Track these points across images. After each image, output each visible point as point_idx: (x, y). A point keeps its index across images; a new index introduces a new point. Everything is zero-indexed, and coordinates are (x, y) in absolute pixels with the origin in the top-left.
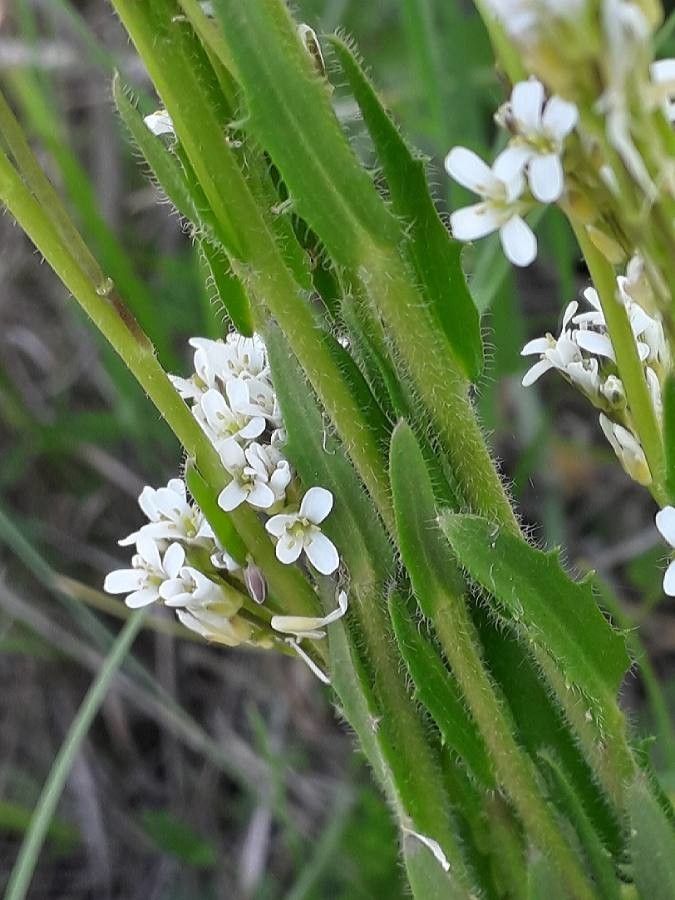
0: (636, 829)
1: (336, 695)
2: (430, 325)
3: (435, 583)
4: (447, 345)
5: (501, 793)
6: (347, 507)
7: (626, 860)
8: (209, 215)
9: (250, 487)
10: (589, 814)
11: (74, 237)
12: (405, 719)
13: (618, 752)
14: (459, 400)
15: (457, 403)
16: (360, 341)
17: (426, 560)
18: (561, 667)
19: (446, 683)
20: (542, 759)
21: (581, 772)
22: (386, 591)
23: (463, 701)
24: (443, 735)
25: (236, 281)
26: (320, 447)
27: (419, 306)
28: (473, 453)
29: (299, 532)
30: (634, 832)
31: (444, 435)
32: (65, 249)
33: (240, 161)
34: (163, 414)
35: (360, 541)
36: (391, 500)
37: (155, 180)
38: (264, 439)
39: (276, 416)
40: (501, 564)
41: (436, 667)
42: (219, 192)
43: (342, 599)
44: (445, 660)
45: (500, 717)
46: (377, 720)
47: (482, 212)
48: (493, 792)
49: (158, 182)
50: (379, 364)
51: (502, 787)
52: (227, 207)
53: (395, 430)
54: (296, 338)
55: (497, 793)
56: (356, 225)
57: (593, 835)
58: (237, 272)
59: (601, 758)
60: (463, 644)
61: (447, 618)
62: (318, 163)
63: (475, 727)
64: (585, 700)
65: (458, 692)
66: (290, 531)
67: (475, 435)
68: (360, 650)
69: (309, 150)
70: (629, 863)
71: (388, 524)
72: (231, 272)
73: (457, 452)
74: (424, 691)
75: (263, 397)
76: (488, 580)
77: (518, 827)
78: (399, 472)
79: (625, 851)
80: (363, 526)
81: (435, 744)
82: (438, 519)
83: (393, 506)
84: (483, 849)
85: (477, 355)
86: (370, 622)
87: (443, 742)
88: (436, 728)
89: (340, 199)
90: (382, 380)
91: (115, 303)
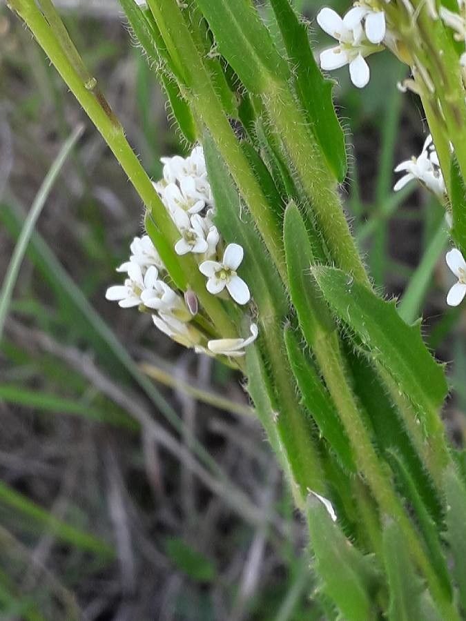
0: (449, 504)
1: (251, 399)
2: (310, 139)
3: (315, 321)
4: (322, 155)
5: (361, 477)
6: (256, 262)
7: (444, 528)
8: (166, 53)
9: (193, 242)
10: (421, 494)
11: (70, 47)
12: (295, 416)
13: (440, 450)
14: (330, 193)
15: (328, 194)
16: (266, 148)
17: (308, 303)
18: (397, 381)
19: (323, 395)
20: (390, 454)
21: (415, 463)
22: (283, 328)
23: (334, 408)
24: (321, 431)
25: (184, 103)
26: (237, 219)
27: (303, 124)
28: (339, 230)
29: (223, 275)
30: (449, 508)
31: (319, 216)
32: (65, 55)
33: (186, 18)
34: (130, 178)
35: (264, 286)
36: (284, 258)
37: (132, 30)
38: (203, 213)
39: (211, 199)
40: (355, 305)
41: (316, 382)
42: (173, 40)
43: (254, 329)
44: (322, 378)
45: (359, 421)
46: (277, 414)
47: (339, 51)
48: (355, 475)
49: (133, 31)
50: (278, 165)
51: (361, 472)
52: (178, 51)
53: (287, 208)
54: (222, 143)
55: (358, 476)
56: (259, 63)
57: (423, 510)
58: (184, 96)
59: (427, 454)
60: (334, 366)
61: (324, 347)
62: (233, 18)
63: (342, 428)
64: (413, 406)
65: (331, 402)
66: (218, 274)
67: (339, 218)
68: (266, 366)
69: (228, 10)
70: (446, 530)
71: (284, 278)
72: (181, 96)
73: (327, 228)
74: (308, 398)
75: (204, 188)
76: (346, 314)
77: (374, 504)
78: (289, 238)
79: (444, 522)
80: (266, 275)
81: (316, 436)
82: (311, 268)
83: (286, 262)
84: (352, 519)
85: (342, 162)
86: (272, 345)
87: (320, 436)
88: (316, 426)
89: (248, 44)
90: (281, 176)
91: (97, 96)
